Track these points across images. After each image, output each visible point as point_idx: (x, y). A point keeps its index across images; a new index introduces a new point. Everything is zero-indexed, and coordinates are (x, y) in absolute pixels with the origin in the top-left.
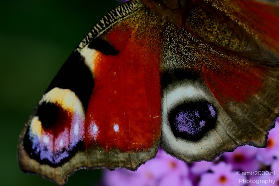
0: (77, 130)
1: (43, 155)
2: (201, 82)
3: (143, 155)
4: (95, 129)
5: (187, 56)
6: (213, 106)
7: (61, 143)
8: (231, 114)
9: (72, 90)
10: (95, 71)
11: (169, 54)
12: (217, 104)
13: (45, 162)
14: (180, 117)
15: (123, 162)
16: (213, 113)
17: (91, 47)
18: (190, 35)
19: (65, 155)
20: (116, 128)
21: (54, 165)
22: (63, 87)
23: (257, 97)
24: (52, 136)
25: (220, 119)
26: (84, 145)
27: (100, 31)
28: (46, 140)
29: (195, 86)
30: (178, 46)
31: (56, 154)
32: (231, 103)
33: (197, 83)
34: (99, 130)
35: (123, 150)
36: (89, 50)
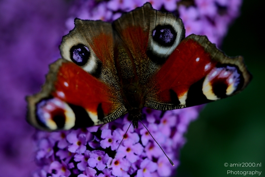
0: (214, 74)
1: (238, 75)
2: (149, 48)
3: (197, 39)
4: (207, 67)
5: (146, 64)
6: (152, 35)
7: (225, 74)
8: (149, 25)
9: (202, 92)
10: (186, 91)
11: (152, 71)
12: (150, 34)
13: (239, 72)
14: (168, 40)
15: (207, 43)
16: (154, 32)
17: (179, 103)
18: (138, 71)
19: (229, 67)
20: (198, 60)
21: (237, 67)
22: (205, 97)
23: (133, 24)
24: (227, 80)
25: (154, 27)
26: (217, 64)
27: (170, 106)
28: (231, 81)
29: (152, 49)
30: (146, 71)
31: (232, 71)
32: (145, 30)
33: (151, 49)
34: (205, 65)
35: (203, 48)
36: (181, 102)
